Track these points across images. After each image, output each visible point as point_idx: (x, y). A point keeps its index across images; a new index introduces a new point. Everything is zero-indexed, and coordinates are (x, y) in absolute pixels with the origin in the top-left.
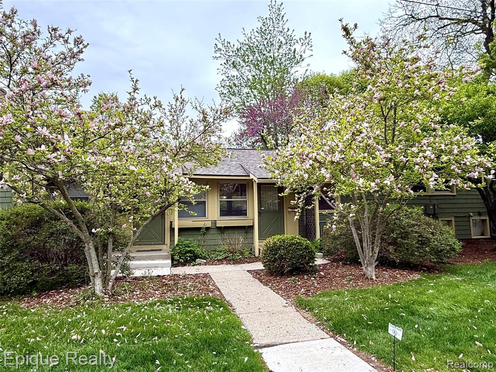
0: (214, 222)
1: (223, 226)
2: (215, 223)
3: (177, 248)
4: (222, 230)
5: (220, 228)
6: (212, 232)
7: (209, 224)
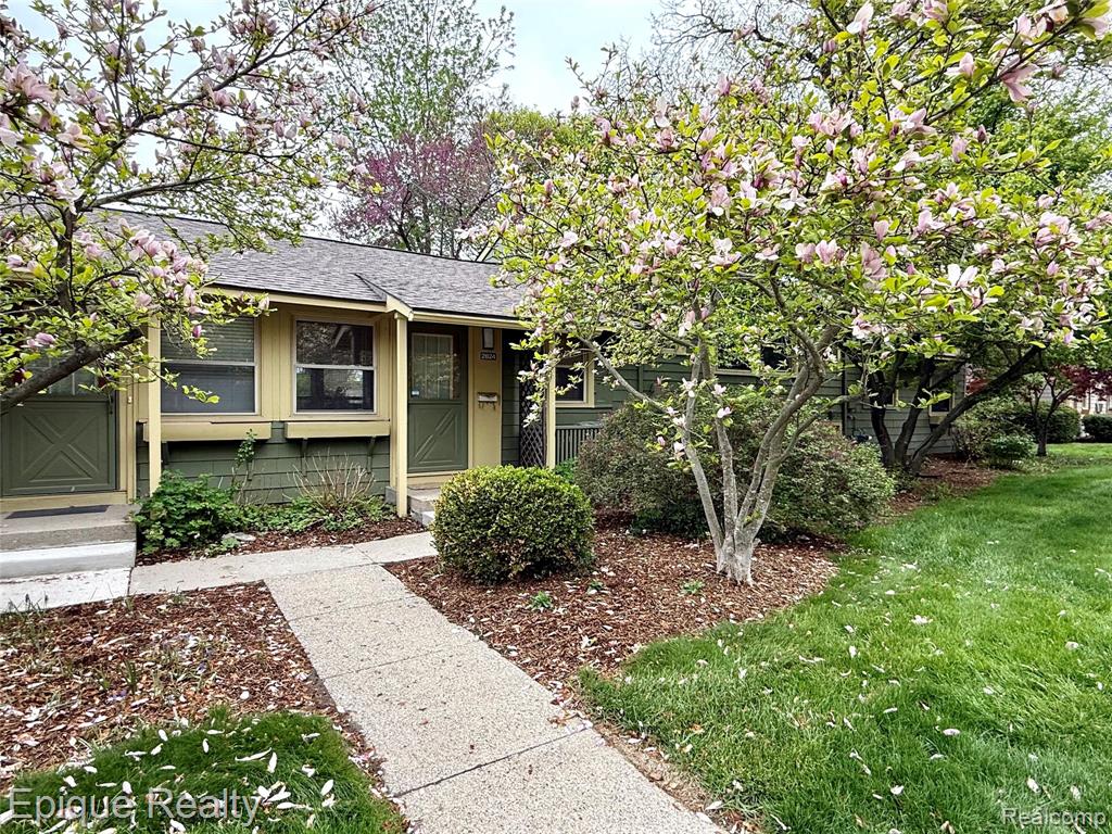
0: (281, 426)
1: (305, 437)
2: (284, 429)
3: (159, 505)
4: (304, 447)
5: (296, 444)
6: (272, 452)
7: (264, 432)
